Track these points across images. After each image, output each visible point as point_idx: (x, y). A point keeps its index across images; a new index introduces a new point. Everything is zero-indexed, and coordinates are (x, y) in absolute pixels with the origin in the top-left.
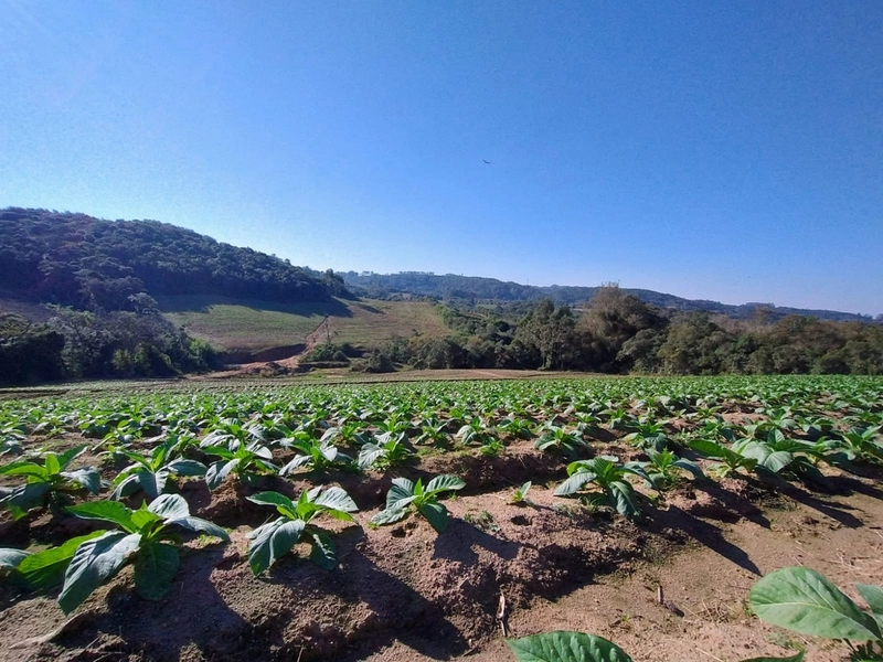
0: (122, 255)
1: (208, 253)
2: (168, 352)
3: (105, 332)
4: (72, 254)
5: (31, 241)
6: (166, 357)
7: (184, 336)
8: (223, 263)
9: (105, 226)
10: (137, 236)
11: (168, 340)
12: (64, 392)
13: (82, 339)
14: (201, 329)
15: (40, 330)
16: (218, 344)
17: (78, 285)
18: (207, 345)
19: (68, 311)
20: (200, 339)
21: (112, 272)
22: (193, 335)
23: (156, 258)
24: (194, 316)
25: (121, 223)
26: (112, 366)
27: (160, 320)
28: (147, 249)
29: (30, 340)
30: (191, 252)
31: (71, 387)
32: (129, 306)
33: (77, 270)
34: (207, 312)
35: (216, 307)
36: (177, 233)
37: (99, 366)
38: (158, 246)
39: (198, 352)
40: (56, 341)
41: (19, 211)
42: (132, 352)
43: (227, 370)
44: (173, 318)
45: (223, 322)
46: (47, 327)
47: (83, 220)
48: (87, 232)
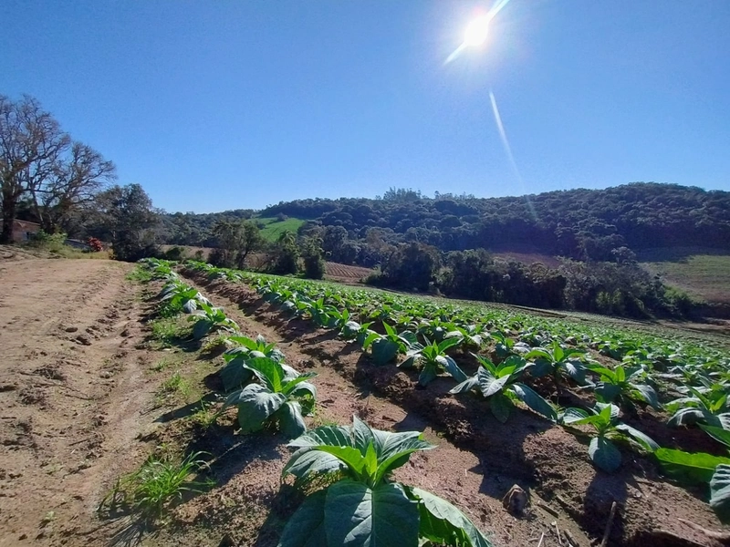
0: (607, 216)
1: (692, 204)
2: (641, 298)
3: (593, 278)
4: (574, 220)
5: (550, 213)
6: (640, 303)
7: (658, 285)
8: (710, 212)
9: (597, 194)
10: (621, 198)
11: (643, 287)
12: (564, 317)
13: (577, 282)
14: (678, 278)
15: (553, 274)
16: (697, 295)
17: (577, 243)
18: (684, 295)
19: (569, 261)
20: (675, 288)
21: (600, 231)
22: (667, 283)
23: (635, 216)
24: (670, 267)
25: (609, 190)
26: (596, 304)
27: (637, 269)
28: (629, 208)
29: (548, 280)
30: (674, 205)
31: (569, 314)
32: (611, 258)
33: (577, 231)
34: (687, 263)
35: (698, 258)
36: (659, 190)
37: (586, 303)
38: (639, 204)
39: (672, 301)
40: (561, 282)
41: (546, 194)
42: (612, 295)
43: (707, 322)
44: (649, 267)
45: (705, 274)
46: (557, 272)
47: (582, 192)
48: (584, 201)
